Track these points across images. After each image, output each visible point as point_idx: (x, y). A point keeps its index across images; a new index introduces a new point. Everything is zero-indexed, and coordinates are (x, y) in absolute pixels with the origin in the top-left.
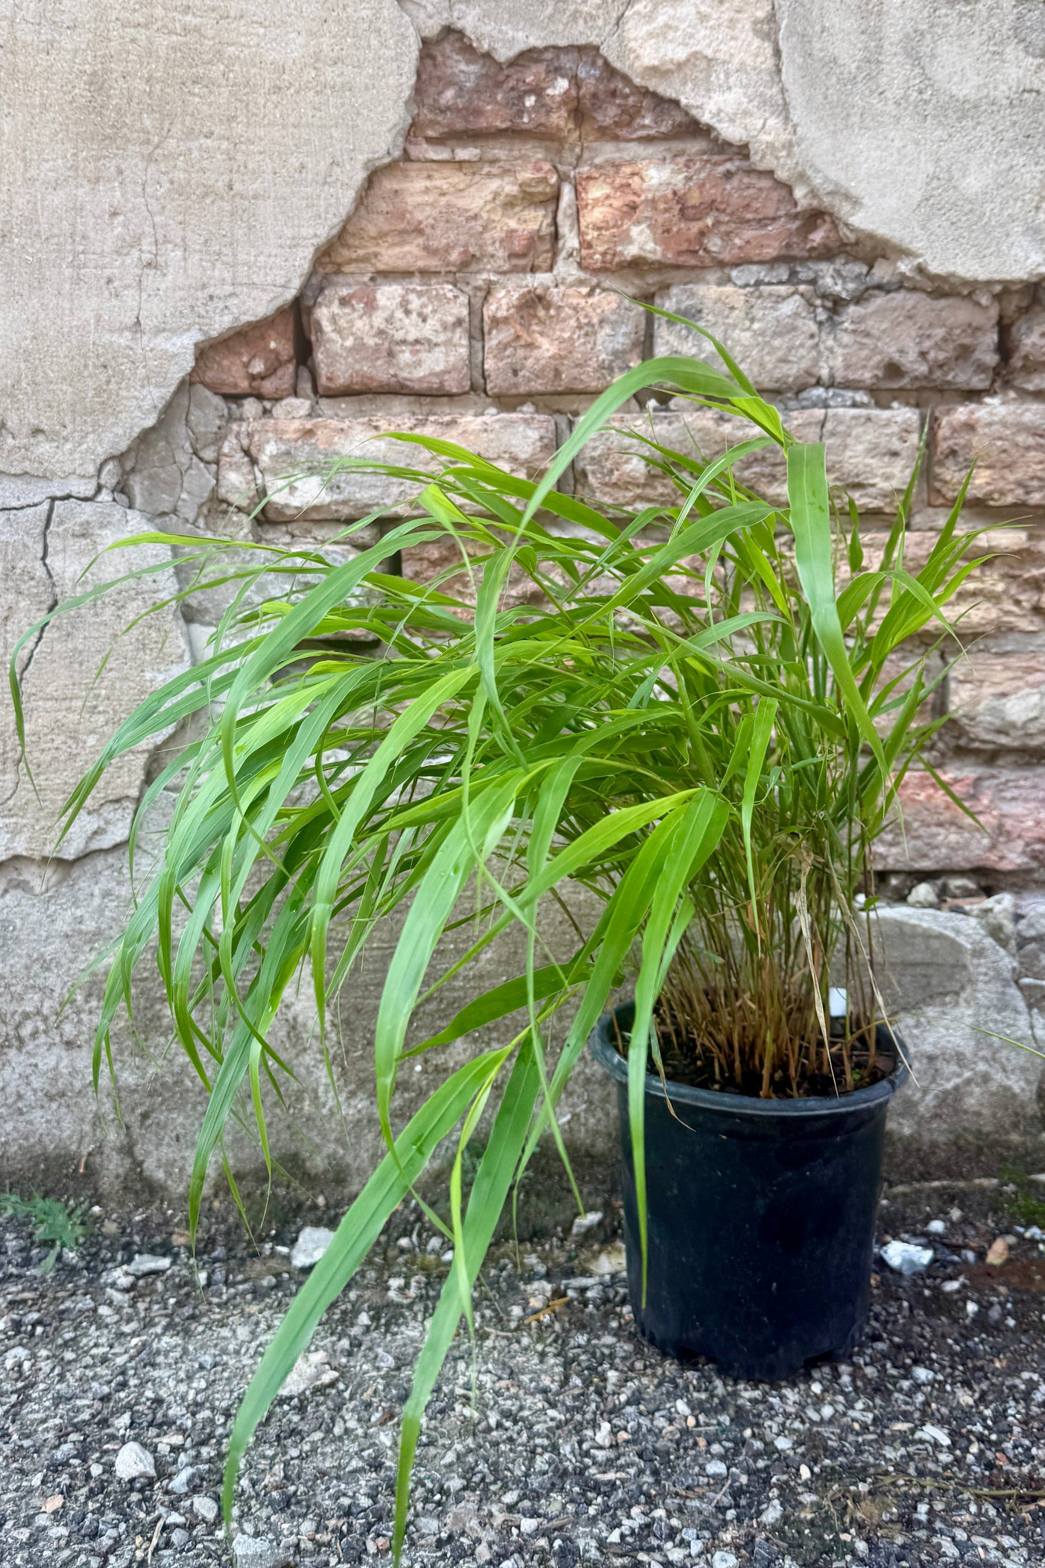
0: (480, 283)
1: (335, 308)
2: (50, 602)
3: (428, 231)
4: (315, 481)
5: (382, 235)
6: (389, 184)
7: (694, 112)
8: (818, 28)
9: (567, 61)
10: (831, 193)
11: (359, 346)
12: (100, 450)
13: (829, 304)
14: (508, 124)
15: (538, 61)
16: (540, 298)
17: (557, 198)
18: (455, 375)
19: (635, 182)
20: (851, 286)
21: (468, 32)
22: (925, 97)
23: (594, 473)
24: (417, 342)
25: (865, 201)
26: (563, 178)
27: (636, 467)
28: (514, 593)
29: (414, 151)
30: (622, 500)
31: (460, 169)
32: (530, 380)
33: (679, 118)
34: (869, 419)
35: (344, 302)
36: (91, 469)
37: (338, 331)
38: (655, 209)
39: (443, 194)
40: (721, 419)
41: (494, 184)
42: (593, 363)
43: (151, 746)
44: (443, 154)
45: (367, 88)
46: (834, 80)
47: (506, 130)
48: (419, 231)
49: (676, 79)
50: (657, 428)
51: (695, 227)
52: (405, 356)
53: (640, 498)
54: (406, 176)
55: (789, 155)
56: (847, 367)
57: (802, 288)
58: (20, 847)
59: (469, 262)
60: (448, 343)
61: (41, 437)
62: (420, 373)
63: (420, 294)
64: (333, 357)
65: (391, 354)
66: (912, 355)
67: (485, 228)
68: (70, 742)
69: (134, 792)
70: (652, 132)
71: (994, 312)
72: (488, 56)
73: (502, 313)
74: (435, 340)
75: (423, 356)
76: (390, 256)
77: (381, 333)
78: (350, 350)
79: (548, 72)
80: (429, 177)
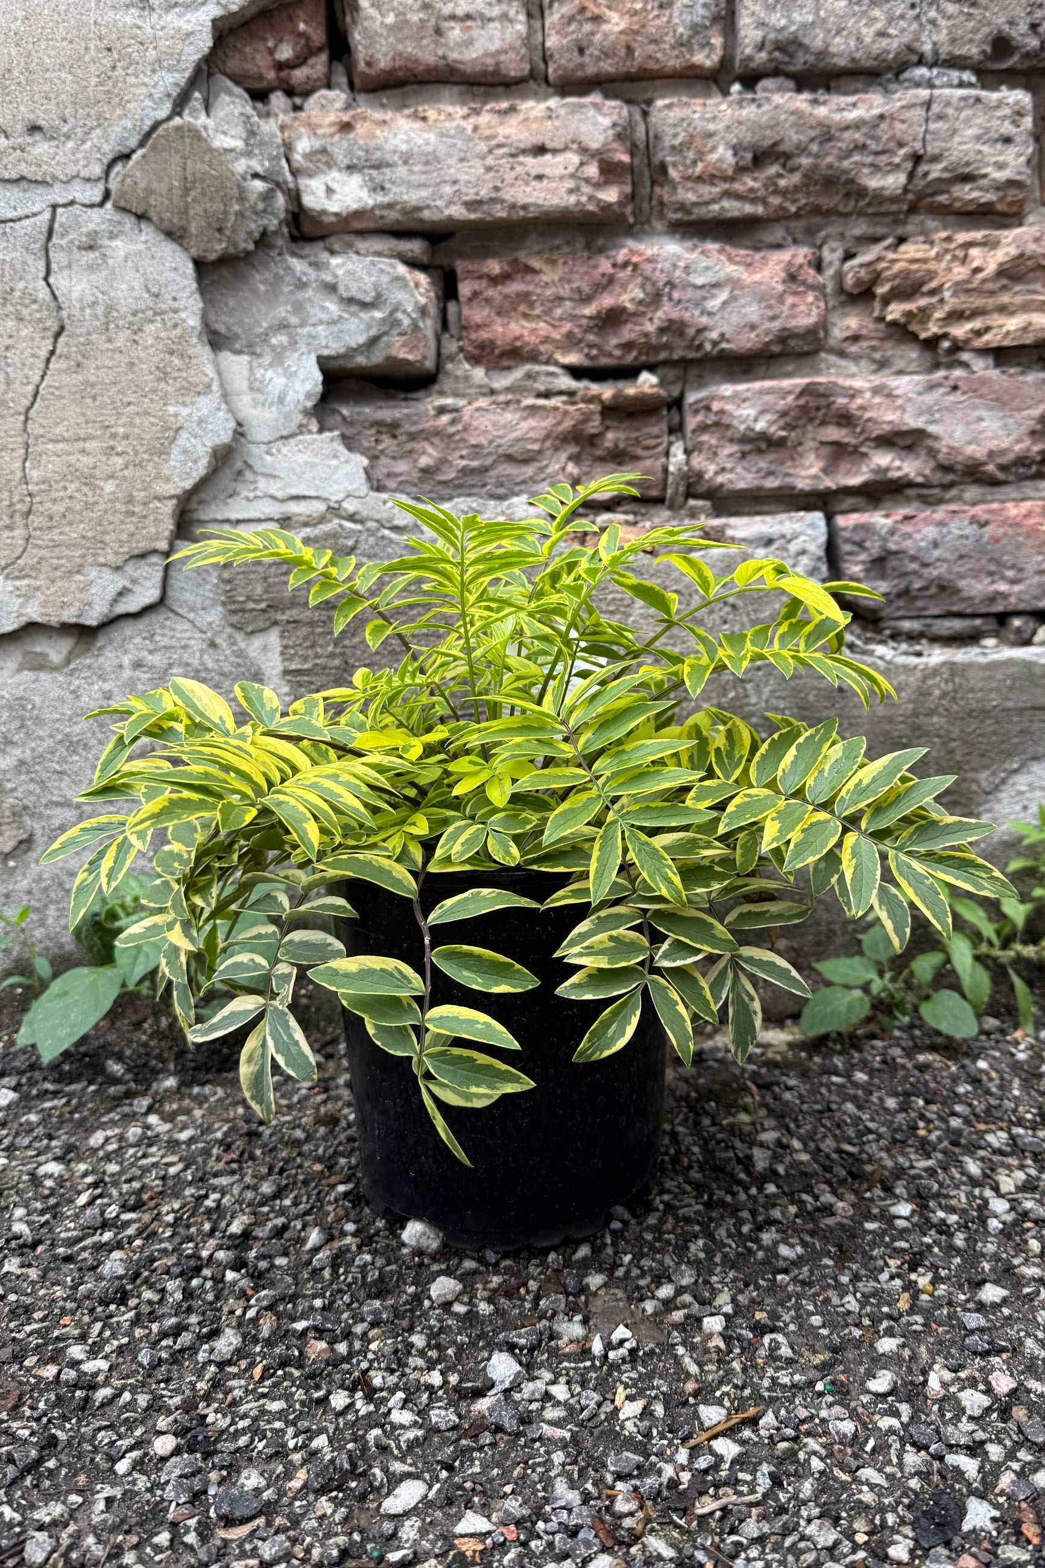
2: (55, 329)
4: (356, 179)
12: (106, 148)
18: (512, 55)
23: (674, 165)
24: (468, 17)
27: (722, 155)
30: (706, 198)
32: (598, 59)
34: (978, 100)
36: (97, 170)
40: (815, 102)
43: (179, 491)
50: (744, 112)
52: (455, 33)
53: (727, 194)
56: (953, 41)
58: (34, 612)
60: (504, 17)
61: (38, 136)
62: (472, 54)
64: (371, 37)
65: (438, 32)
66: (1023, 28)
68: (85, 489)
69: (163, 545)
74: (487, 12)
75: (475, 33)
78: (391, 28)
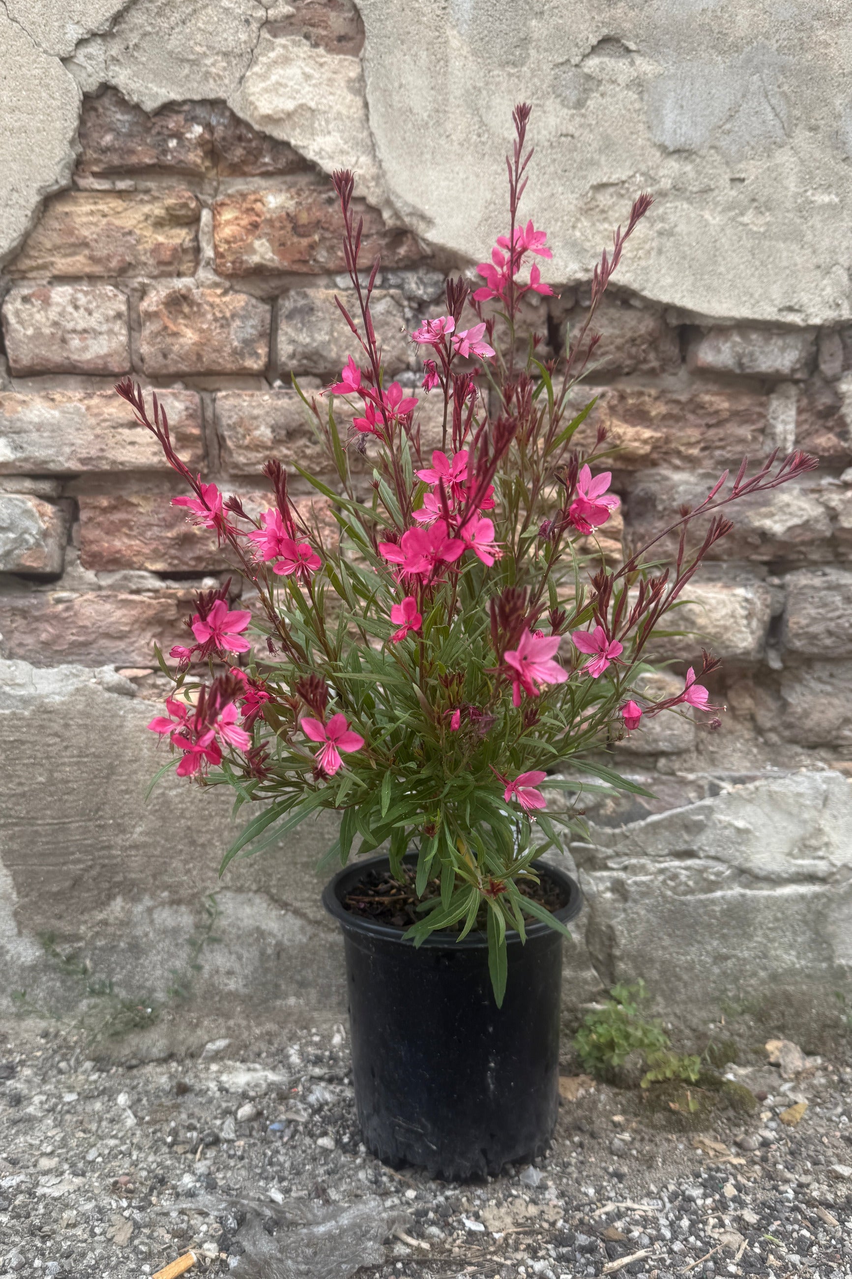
0: (136, 285)
1: (18, 304)
3: (93, 244)
5: (56, 248)
6: (61, 208)
7: (301, 151)
8: (396, 84)
9: (200, 112)
10: (411, 214)
11: (38, 335)
13: (415, 305)
14: (154, 161)
15: (178, 112)
16: (185, 298)
17: (197, 219)
19: (258, 206)
20: (430, 290)
21: (121, 88)
22: (483, 139)
25: (437, 221)
26: (202, 205)
28: (169, 535)
29: (83, 183)
31: (120, 197)
33: (291, 157)
35: (26, 299)
37: (21, 322)
38: (272, 226)
39: (105, 216)
41: (146, 209)
42: (228, 349)
44: (105, 185)
45: (38, 131)
46: (410, 125)
47: (153, 166)
48: (85, 244)
49: (287, 125)
51: (305, 242)
54: (75, 201)
55: (377, 185)
57: (392, 291)
59: (125, 269)
63: (86, 293)
67: (138, 241)
70: (270, 168)
71: (543, 311)
72: (137, 107)
73: (153, 308)
76: (62, 264)
77: (56, 324)
79: (186, 120)
80: (95, 203)
